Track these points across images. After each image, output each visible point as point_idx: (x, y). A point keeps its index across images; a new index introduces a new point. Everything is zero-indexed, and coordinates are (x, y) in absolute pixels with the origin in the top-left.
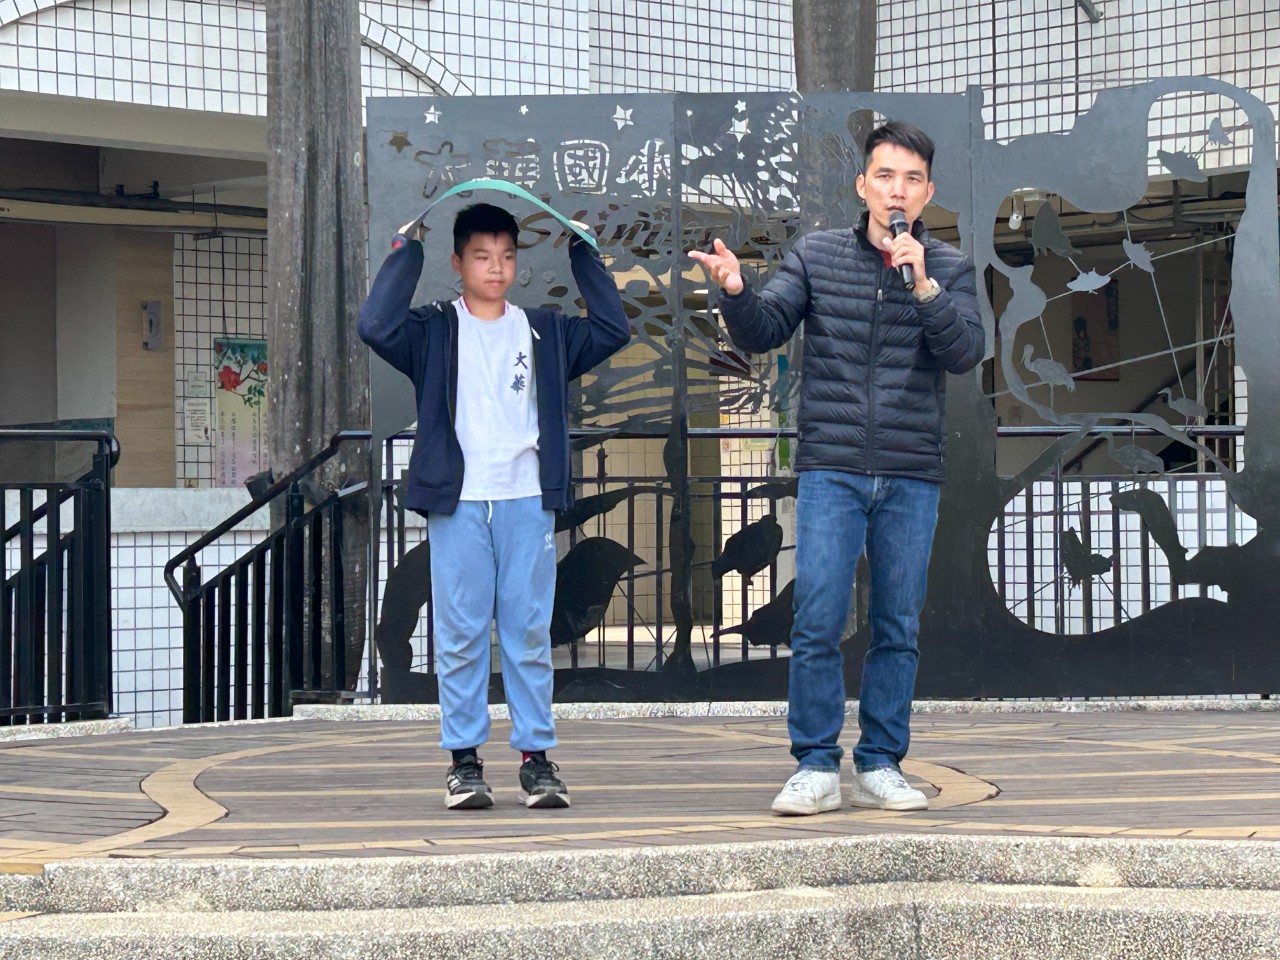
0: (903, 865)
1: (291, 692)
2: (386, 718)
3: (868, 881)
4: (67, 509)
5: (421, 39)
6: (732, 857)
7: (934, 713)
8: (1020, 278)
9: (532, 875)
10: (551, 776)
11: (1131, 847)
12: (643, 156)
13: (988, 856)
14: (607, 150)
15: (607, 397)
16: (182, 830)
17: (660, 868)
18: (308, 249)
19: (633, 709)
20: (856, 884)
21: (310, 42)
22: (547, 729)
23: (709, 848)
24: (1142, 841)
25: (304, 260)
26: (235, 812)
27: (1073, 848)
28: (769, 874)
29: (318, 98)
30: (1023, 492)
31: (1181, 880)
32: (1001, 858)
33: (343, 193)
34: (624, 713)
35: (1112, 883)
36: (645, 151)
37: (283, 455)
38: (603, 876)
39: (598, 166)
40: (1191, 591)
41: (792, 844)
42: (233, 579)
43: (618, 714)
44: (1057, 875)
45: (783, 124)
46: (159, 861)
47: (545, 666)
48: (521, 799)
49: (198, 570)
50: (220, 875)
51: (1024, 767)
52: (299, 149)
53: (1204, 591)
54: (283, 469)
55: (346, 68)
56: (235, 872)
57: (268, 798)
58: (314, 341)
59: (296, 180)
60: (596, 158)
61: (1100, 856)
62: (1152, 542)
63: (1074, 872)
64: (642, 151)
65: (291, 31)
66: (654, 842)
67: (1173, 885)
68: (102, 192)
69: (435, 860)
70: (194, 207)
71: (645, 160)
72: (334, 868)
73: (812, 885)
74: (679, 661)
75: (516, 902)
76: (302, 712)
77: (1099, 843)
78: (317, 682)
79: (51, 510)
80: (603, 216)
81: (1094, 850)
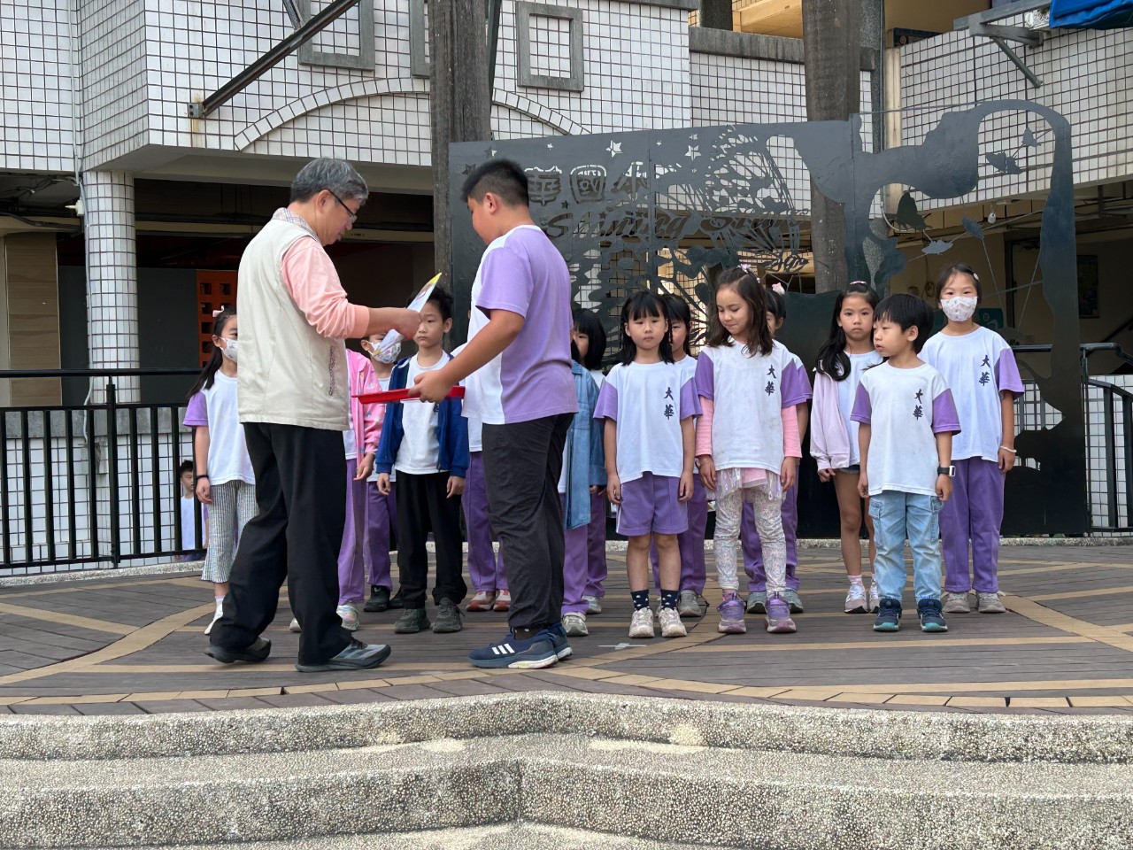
0: (541, 719)
3: (507, 733)
6: (383, 715)
9: (207, 732)
12: (629, 173)
13: (602, 715)
14: (604, 170)
17: (318, 726)
20: (496, 735)
21: (454, 114)
27: (665, 710)
28: (417, 729)
31: (749, 742)
32: (612, 717)
35: (695, 741)
38: (268, 733)
44: (654, 733)
55: (478, 130)
61: (685, 719)
63: (666, 731)
65: (443, 107)
73: (456, 738)
75: (193, 755)
80: (603, 215)
81: (681, 714)
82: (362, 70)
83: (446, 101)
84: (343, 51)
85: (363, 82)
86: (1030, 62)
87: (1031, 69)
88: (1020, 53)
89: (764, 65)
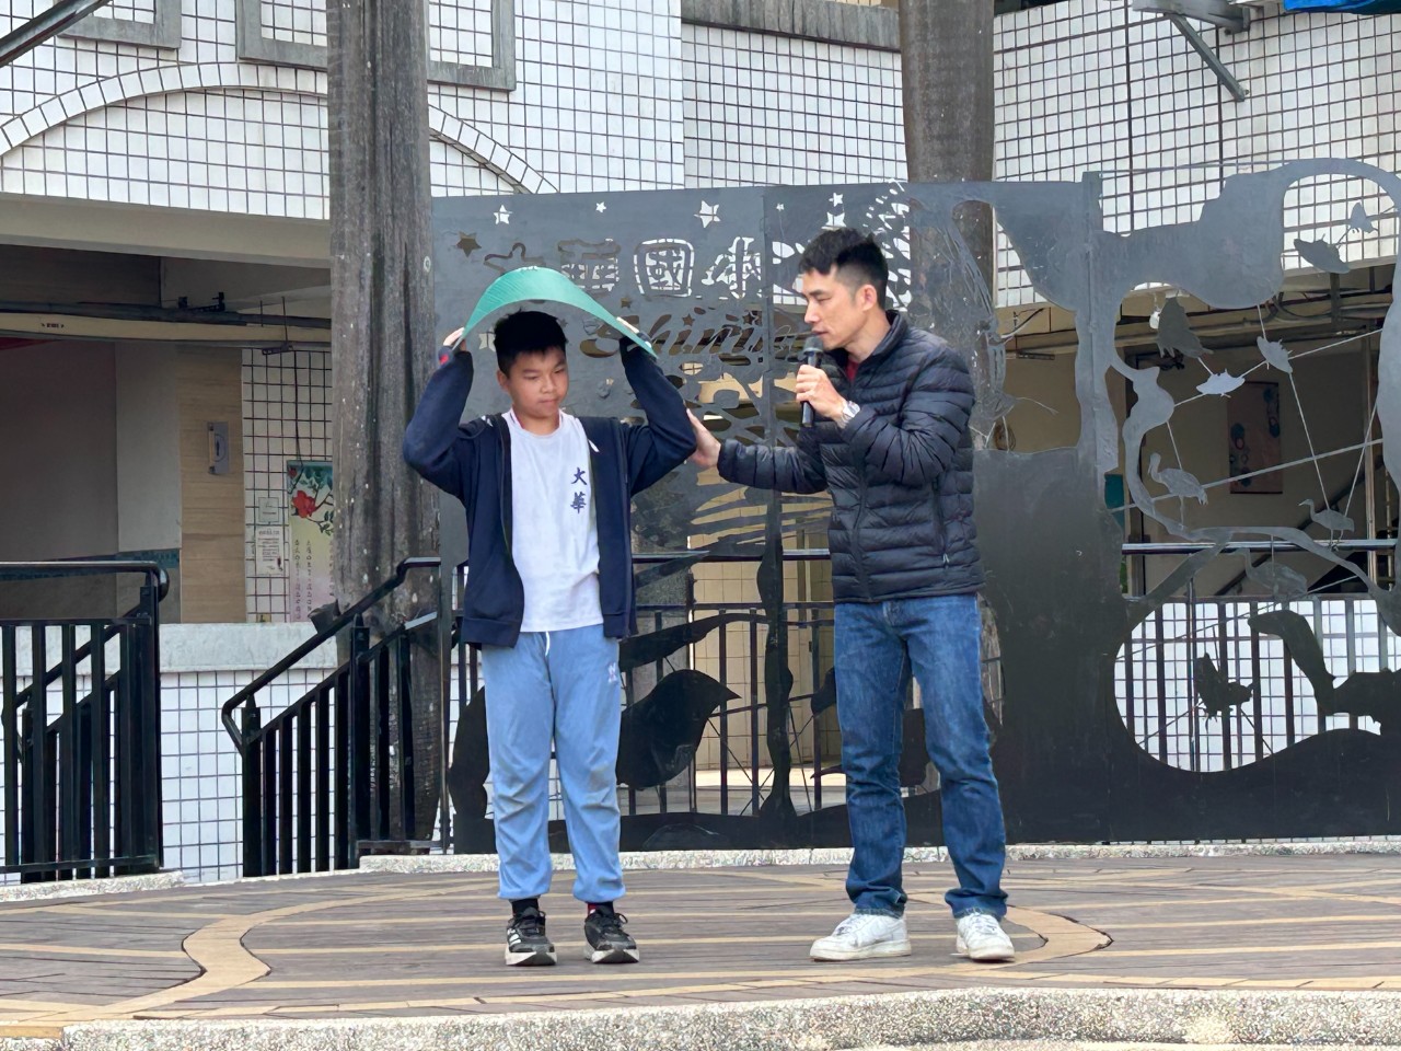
0: (995, 1021)
1: (358, 842)
2: (459, 870)
3: (955, 1039)
4: (113, 648)
5: (501, 134)
6: (805, 1012)
7: (1057, 857)
8: (1146, 380)
9: (587, 1034)
10: (618, 929)
11: (1243, 1000)
12: (731, 254)
13: (1086, 1011)
14: (691, 248)
15: (694, 518)
16: (216, 990)
17: (727, 1026)
18: (374, 361)
19: (727, 857)
20: (941, 1042)
21: (374, 137)
22: (614, 877)
23: (781, 1004)
24: (1255, 993)
25: (371, 373)
26: (277, 971)
27: (1178, 1001)
28: (847, 1032)
29: (384, 199)
30: (1152, 616)
31: (1297, 1035)
32: (1101, 1013)
33: (412, 302)
34: (717, 861)
35: (1222, 1039)
36: (733, 249)
37: (350, 584)
38: (664, 1035)
39: (682, 266)
40: (1339, 722)
41: (870, 999)
42: (295, 721)
43: (711, 863)
44: (1162, 1031)
45: (882, 217)
46: (185, 1022)
47: (611, 809)
48: (586, 953)
49: (258, 711)
50: (252, 1037)
51: (1147, 915)
52: (364, 255)
53: (1354, 722)
54: (349, 600)
55: (415, 166)
56: (267, 1033)
57: (318, 955)
58: (382, 460)
59: (362, 287)
60: (680, 258)
61: (1208, 1009)
62: (1296, 670)
63: (1180, 1028)
64: (730, 250)
65: (354, 127)
66: (721, 998)
67: (1288, 1041)
68: (165, 305)
69: (481, 1019)
70: (263, 320)
71: (733, 259)
72: (372, 1027)
73: (893, 1044)
74: (777, 805)
76: (370, 864)
77: (1207, 995)
78: (385, 832)
79: (95, 649)
80: (688, 320)
81: (1202, 1003)
82: (158, 49)
83: (361, 116)
84: (126, 15)
85: (158, 68)
86: (1226, 56)
87: (1230, 69)
88: (1209, 39)
89: (770, 43)
